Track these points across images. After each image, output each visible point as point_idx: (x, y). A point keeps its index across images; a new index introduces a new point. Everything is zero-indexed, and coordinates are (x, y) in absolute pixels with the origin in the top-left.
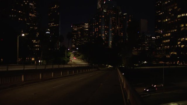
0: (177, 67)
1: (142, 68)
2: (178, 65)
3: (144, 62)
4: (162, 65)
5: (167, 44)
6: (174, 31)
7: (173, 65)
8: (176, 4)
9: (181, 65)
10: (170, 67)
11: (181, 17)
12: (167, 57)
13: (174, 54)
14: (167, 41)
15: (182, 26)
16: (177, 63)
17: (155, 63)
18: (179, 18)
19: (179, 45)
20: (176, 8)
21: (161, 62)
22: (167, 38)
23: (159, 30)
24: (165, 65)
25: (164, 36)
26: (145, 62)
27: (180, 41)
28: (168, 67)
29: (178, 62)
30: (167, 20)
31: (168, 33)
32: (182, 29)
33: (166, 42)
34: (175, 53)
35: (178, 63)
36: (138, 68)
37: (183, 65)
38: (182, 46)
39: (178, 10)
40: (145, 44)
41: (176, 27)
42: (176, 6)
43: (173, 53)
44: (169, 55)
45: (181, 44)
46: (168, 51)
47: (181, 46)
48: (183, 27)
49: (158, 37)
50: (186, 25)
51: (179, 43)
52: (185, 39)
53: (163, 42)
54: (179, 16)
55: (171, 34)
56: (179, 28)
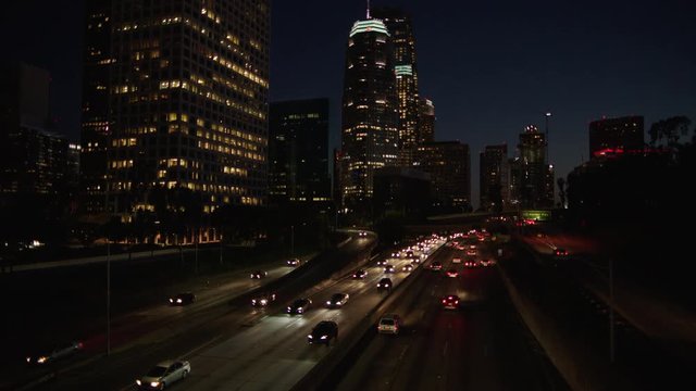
0: (156, 253)
1: (18, 268)
2: (158, 248)
3: (31, 242)
4: (102, 250)
5: (122, 174)
6: (148, 130)
7: (141, 247)
8: (156, 44)
9: (167, 247)
10: (135, 255)
11: (171, 90)
12: (123, 220)
13: (146, 210)
14: (125, 163)
15: (173, 118)
16: (154, 241)
17: (78, 247)
18: (166, 91)
19: (162, 179)
20: (155, 55)
21: (101, 241)
22: (124, 153)
23: (99, 122)
24: (117, 249)
25: (115, 144)
26: (36, 243)
27: (164, 166)
28: (126, 256)
29: (159, 236)
30: (126, 89)
31: (128, 137)
32: (172, 129)
33: (123, 168)
34: (149, 207)
35: (156, 242)
37: (174, 247)
38: (171, 184)
39: (162, 66)
40: (36, 168)
41: (156, 119)
42: (155, 49)
43: (143, 207)
44: (130, 212)
45: (167, 179)
46: (126, 200)
47: (167, 185)
48: (174, 123)
49: (93, 145)
50: (185, 119)
51: (162, 173)
52: (179, 162)
53: (111, 165)
54: (164, 85)
55: (137, 141)
56: (164, 125)
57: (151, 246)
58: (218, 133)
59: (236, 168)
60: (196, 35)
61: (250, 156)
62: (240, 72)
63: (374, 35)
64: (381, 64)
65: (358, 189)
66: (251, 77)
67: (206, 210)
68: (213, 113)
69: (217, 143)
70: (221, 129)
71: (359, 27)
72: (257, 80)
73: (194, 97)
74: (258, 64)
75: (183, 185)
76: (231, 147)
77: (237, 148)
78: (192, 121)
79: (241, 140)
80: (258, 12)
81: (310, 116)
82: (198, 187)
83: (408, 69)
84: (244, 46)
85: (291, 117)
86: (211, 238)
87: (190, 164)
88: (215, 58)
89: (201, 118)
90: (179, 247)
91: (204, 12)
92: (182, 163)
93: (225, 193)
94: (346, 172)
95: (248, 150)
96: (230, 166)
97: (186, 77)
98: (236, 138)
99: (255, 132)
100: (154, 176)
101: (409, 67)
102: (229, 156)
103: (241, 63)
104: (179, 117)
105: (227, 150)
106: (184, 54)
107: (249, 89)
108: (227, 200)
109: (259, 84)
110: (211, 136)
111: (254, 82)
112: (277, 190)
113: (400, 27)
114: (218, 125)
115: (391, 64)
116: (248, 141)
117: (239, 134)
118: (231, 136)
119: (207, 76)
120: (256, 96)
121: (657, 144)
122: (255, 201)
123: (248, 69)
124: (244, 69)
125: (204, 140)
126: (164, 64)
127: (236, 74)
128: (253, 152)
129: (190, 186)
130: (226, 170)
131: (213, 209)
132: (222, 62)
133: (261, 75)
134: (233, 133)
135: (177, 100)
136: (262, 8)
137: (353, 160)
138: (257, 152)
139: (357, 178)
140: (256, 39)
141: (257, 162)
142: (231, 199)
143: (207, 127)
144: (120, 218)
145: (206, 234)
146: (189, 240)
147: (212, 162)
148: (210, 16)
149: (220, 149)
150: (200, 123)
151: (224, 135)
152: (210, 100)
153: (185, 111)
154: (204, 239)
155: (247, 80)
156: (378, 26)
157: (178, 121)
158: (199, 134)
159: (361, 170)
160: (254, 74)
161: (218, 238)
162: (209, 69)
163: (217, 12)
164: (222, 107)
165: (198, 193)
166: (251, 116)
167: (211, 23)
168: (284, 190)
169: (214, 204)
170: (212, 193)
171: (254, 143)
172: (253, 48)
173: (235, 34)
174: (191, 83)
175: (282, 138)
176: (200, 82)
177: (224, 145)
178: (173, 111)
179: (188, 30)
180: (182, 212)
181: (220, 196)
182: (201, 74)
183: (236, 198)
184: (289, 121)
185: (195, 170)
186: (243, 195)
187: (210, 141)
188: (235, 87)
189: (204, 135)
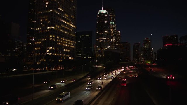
0: (46, 72)
1: (10, 76)
3: (13, 69)
4: (32, 71)
6: (44, 40)
7: (42, 71)
8: (47, 17)
9: (49, 71)
10: (40, 73)
12: (37, 64)
14: (38, 48)
15: (51, 36)
16: (45, 68)
17: (25, 70)
18: (49, 29)
19: (48, 53)
20: (46, 20)
21: (32, 69)
22: (38, 46)
23: (31, 37)
24: (36, 71)
25: (35, 43)
26: (15, 70)
27: (48, 49)
28: (38, 73)
29: (47, 68)
30: (38, 29)
31: (39, 41)
32: (50, 39)
33: (37, 50)
34: (44, 60)
36: (5, 77)
37: (51, 71)
39: (48, 23)
40: (15, 50)
41: (46, 37)
42: (46, 18)
43: (43, 60)
44: (39, 61)
45: (49, 52)
46: (38, 58)
47: (49, 54)
48: (51, 38)
49: (30, 43)
50: (54, 37)
51: (48, 51)
52: (52, 48)
53: (35, 49)
54: (49, 28)
55: (41, 43)
56: (48, 38)
57: (45, 70)
58: (63, 40)
59: (67, 50)
60: (57, 14)
61: (71, 46)
62: (69, 24)
63: (104, 14)
64: (106, 22)
65: (100, 55)
66: (71, 25)
67: (59, 61)
68: (61, 35)
69: (62, 43)
70: (63, 39)
71: (100, 12)
72: (73, 26)
73: (56, 31)
74: (73, 22)
75: (53, 54)
76: (66, 44)
77: (68, 44)
78: (56, 37)
79: (69, 42)
80: (73, 8)
81: (87, 36)
82: (57, 55)
83: (113, 23)
84: (70, 17)
85: (82, 36)
87: (55, 49)
88: (62, 21)
89: (58, 36)
91: (59, 8)
92: (53, 48)
93: (65, 56)
94: (97, 51)
95: (71, 45)
96: (66, 49)
97: (54, 26)
99: (72, 40)
100: (46, 52)
101: (114, 22)
102: (65, 46)
103: (69, 22)
104: (52, 36)
105: (65, 45)
106: (54, 19)
107: (71, 28)
108: (65, 58)
109: (73, 27)
110: (61, 41)
111: (72, 27)
112: (79, 55)
113: (111, 12)
114: (63, 38)
115: (109, 22)
116: (71, 42)
117: (68, 41)
118: (66, 41)
119: (60, 25)
120: (73, 30)
121: (182, 43)
122: (72, 58)
123: (71, 23)
124: (70, 23)
125: (59, 42)
126: (49, 22)
127: (67, 25)
128: (72, 45)
129: (55, 54)
130: (65, 50)
131: (61, 60)
132: (64, 21)
133: (74, 25)
134: (67, 40)
135: (52, 32)
136: (74, 7)
137: (99, 47)
139: (100, 52)
140: (73, 15)
141: (73, 48)
142: (66, 58)
143: (60, 39)
144: (37, 63)
145: (59, 67)
146: (55, 69)
147: (61, 48)
148: (61, 9)
149: (63, 44)
150: (58, 38)
151: (64, 41)
152: (61, 31)
153: (54, 34)
154: (59, 68)
155: (70, 26)
156: (105, 11)
157: (52, 37)
158: (58, 41)
159: (101, 50)
160: (72, 25)
161: (62, 68)
162: (60, 23)
163: (62, 8)
164: (64, 33)
165: (57, 56)
166: (71, 36)
167: (61, 11)
168: (80, 55)
170: (61, 56)
171: (72, 43)
172: (72, 18)
173: (67, 14)
174: (56, 27)
175: (80, 42)
176: (58, 27)
177: (64, 43)
178: (51, 34)
179: (55, 13)
180: (53, 61)
181: (63, 57)
182: (58, 25)
183: (67, 57)
184: (82, 37)
185: (57, 50)
186: (69, 57)
187: (61, 42)
188: (67, 28)
189: (59, 41)
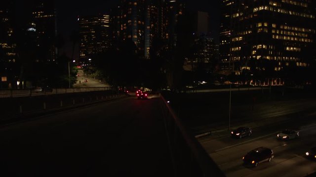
0: (250, 89)
1: (198, 91)
2: (251, 86)
4: (228, 86)
5: (236, 54)
6: (248, 32)
7: (244, 86)
9: (255, 87)
10: (240, 89)
11: (259, 12)
12: (236, 74)
15: (260, 25)
16: (249, 83)
17: (218, 84)
18: (256, 13)
19: (254, 55)
21: (227, 82)
22: (237, 44)
23: (226, 31)
25: (233, 40)
26: (204, 82)
27: (255, 49)
28: (237, 89)
29: (252, 81)
30: (238, 15)
31: (239, 36)
32: (259, 31)
33: (236, 50)
34: (248, 68)
35: (251, 84)
36: (192, 91)
37: (259, 86)
38: (258, 57)
40: (203, 52)
41: (251, 27)
43: (245, 68)
44: (239, 70)
45: (256, 55)
47: (256, 57)
48: (260, 27)
49: (224, 41)
50: (266, 25)
51: (254, 52)
52: (262, 46)
53: (232, 50)
54: (256, 10)
55: (243, 39)
56: (255, 29)
57: (248, 86)
58: (283, 30)
59: (293, 47)
61: (303, 40)
67: (276, 69)
68: (281, 20)
69: (283, 35)
70: (286, 28)
73: (271, 13)
75: (264, 57)
76: (291, 36)
77: (294, 37)
78: (270, 25)
79: (298, 32)
82: (272, 58)
86: (278, 83)
87: (268, 47)
89: (274, 23)
90: (261, 86)
92: (264, 47)
93: (287, 61)
95: (302, 37)
96: (290, 47)
98: (295, 32)
99: (307, 27)
100: (250, 54)
102: (290, 41)
104: (263, 25)
105: (289, 38)
108: (287, 64)
110: (280, 32)
114: (284, 25)
116: (302, 32)
117: (296, 29)
118: (291, 31)
119: (278, 1)
122: (305, 64)
125: (275, 34)
128: (305, 38)
129: (268, 58)
130: (288, 49)
131: (279, 69)
134: (293, 29)
138: (308, 38)
141: (307, 43)
142: (290, 63)
143: (278, 28)
145: (275, 81)
146: (266, 84)
149: (285, 38)
150: (274, 26)
151: (287, 30)
152: (280, 13)
153: (266, 21)
154: (274, 83)
157: (263, 27)
158: (273, 32)
161: (282, 83)
164: (287, 16)
166: (305, 18)
169: (280, 66)
170: (279, 61)
171: (305, 33)
174: (269, 6)
176: (274, 5)
177: (287, 36)
178: (260, 22)
180: (263, 70)
181: (283, 62)
183: (293, 63)
185: (271, 50)
186: (298, 61)
187: (279, 35)
188: (295, 4)
189: (276, 32)
